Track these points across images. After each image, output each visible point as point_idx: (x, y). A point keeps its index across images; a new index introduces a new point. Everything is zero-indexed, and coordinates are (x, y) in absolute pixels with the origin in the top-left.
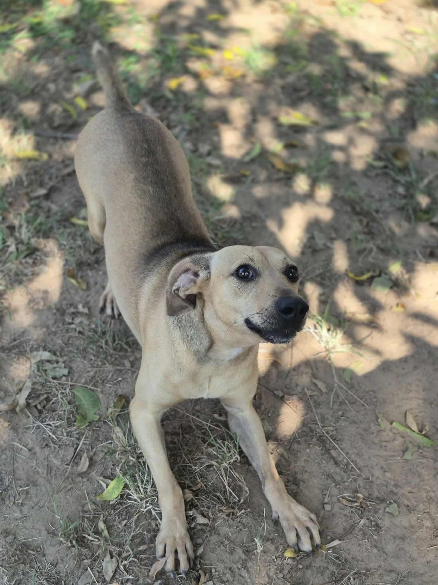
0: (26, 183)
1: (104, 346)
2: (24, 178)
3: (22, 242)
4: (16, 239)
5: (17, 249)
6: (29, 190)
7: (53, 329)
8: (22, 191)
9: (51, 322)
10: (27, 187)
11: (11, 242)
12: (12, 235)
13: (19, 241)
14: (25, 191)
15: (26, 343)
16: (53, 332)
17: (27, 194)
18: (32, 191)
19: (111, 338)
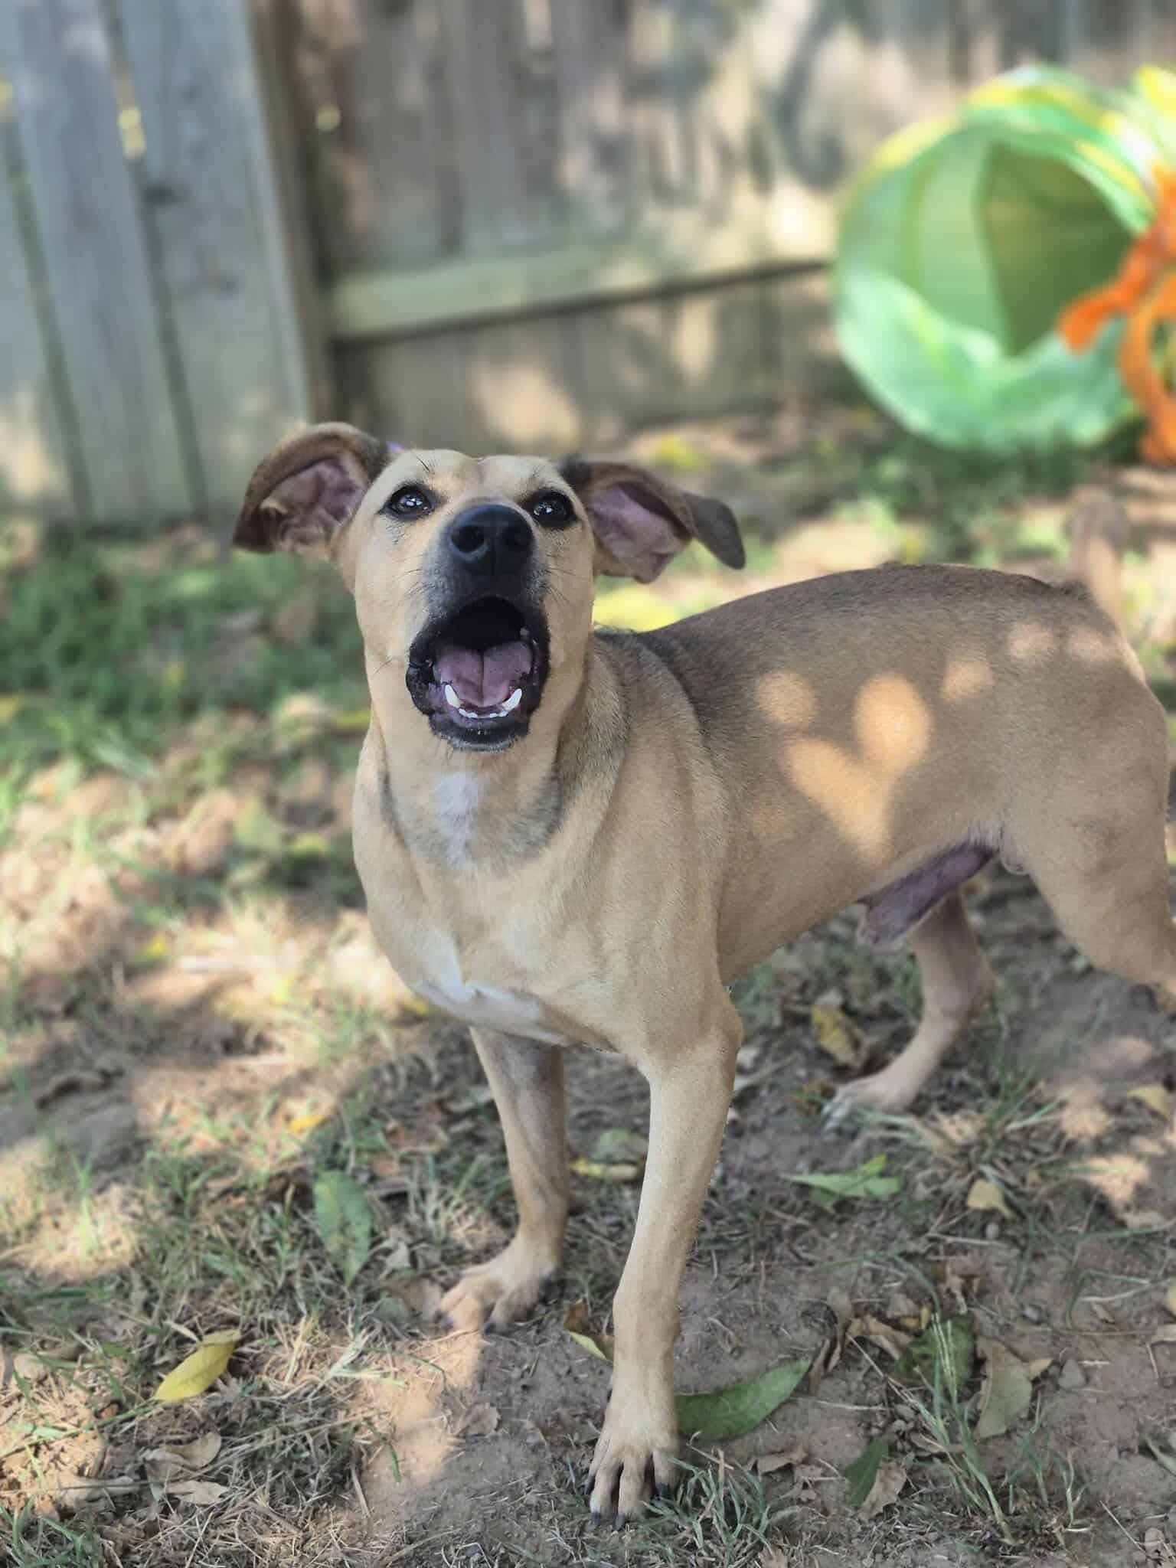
0: (436, 1078)
1: (700, 1542)
2: (431, 1063)
3: (427, 1238)
4: (410, 1229)
5: (413, 1258)
6: (446, 1093)
7: (531, 1498)
8: (428, 1098)
9: (524, 1476)
10: (440, 1087)
11: (396, 1239)
12: (397, 1219)
13: (420, 1236)
14: (435, 1096)
15: (446, 1548)
16: (529, 1506)
17: (440, 1103)
18: (454, 1097)
19: (721, 1513)
